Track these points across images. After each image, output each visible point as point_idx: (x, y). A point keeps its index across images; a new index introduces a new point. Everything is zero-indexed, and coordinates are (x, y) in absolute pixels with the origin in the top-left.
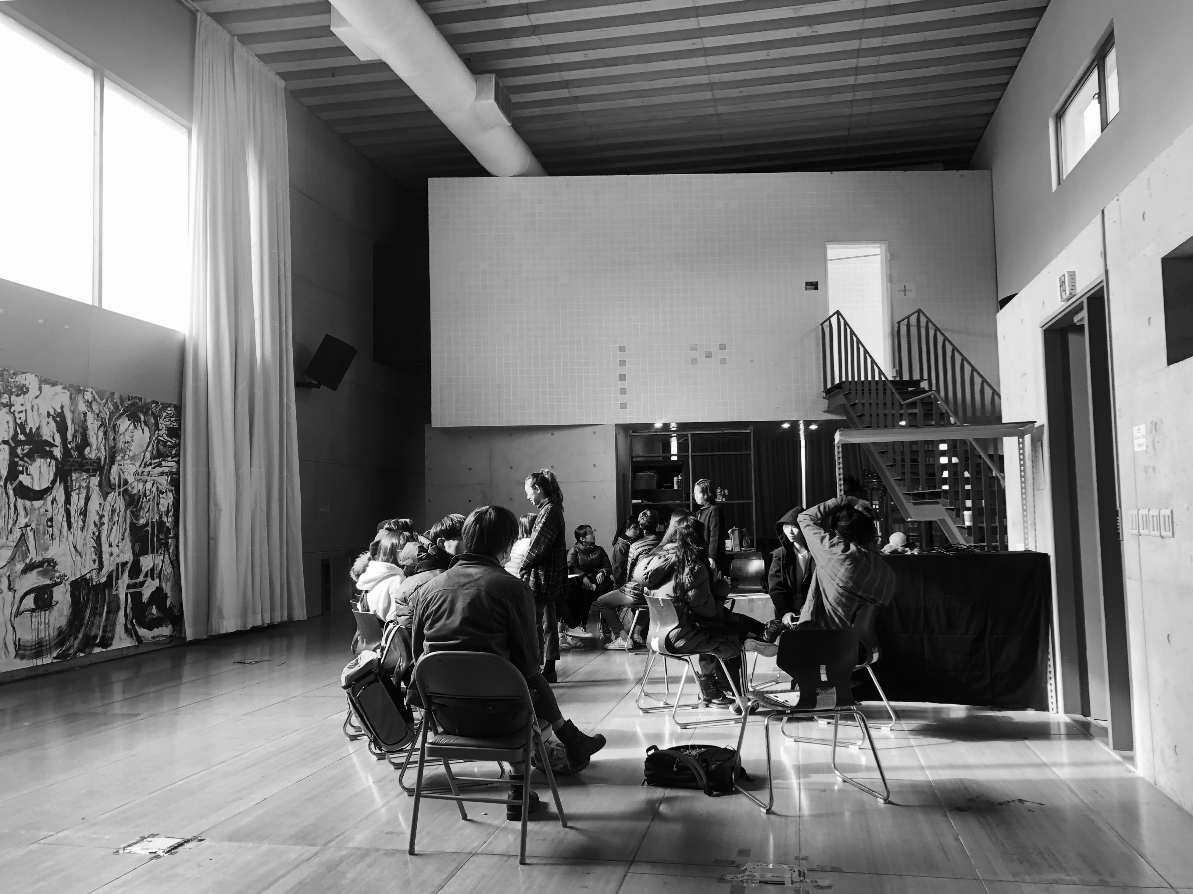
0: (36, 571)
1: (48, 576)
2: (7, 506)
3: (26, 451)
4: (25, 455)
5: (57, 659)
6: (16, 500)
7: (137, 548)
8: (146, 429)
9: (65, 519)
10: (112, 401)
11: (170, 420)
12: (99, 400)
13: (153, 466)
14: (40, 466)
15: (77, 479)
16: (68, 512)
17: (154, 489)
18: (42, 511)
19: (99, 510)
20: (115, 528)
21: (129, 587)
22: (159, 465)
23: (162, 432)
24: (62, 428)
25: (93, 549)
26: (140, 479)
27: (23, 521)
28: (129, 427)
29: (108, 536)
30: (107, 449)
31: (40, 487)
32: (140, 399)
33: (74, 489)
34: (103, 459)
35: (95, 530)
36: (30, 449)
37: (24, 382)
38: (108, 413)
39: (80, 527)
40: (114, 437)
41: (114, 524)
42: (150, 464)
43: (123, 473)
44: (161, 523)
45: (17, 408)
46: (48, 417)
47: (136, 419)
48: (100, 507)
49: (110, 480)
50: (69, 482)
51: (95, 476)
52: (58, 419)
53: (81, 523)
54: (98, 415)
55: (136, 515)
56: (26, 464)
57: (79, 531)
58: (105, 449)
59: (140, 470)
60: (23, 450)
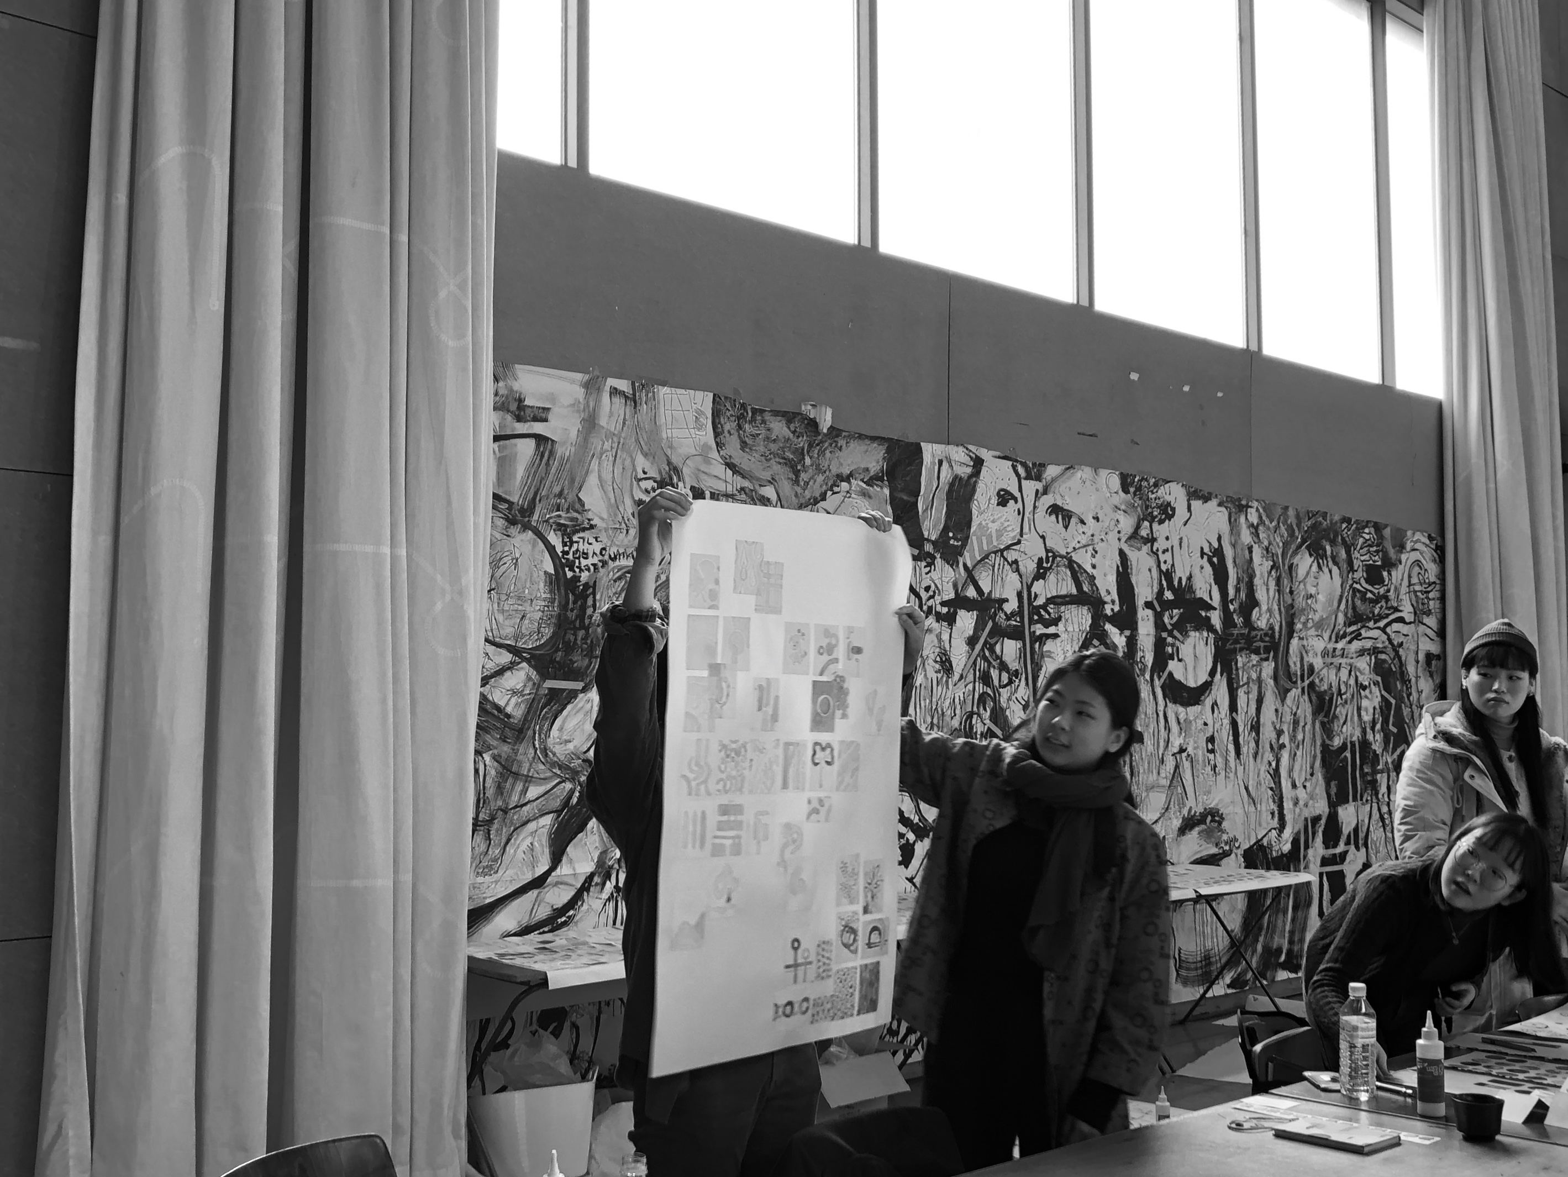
0: (1197, 829)
1: (1213, 840)
2: (1155, 716)
3: (1175, 619)
4: (1175, 626)
5: (1233, 988)
6: (1166, 706)
7: (1334, 790)
8: (1335, 570)
9: (1231, 738)
10: (1285, 522)
11: (1369, 552)
12: (1267, 522)
13: (1348, 639)
14: (1195, 645)
15: (1244, 665)
16: (1234, 724)
17: (1352, 682)
18: (1200, 723)
19: (1275, 721)
20: (1299, 753)
21: (1325, 862)
22: (1357, 636)
23: (1359, 574)
24: (1220, 577)
25: (1270, 792)
26: (1332, 664)
27: (1176, 742)
28: (1311, 566)
29: (1291, 770)
30: (1282, 609)
31: (1196, 682)
32: (1324, 515)
33: (1241, 684)
34: (1277, 628)
35: (1271, 758)
36: (1181, 615)
37: (1168, 498)
38: (1281, 544)
39: (1252, 751)
40: (1291, 588)
41: (1298, 747)
42: (1344, 636)
43: (1306, 652)
44: (1365, 744)
45: (1160, 544)
46: (1202, 558)
47: (1321, 552)
48: (1277, 716)
49: (1288, 665)
50: (1234, 672)
51: (1267, 659)
52: (1215, 560)
53: (1253, 744)
54: (1267, 549)
55: (1328, 731)
56: (1177, 642)
57: (1251, 759)
58: (1279, 609)
59: (1331, 646)
60: (1172, 618)
